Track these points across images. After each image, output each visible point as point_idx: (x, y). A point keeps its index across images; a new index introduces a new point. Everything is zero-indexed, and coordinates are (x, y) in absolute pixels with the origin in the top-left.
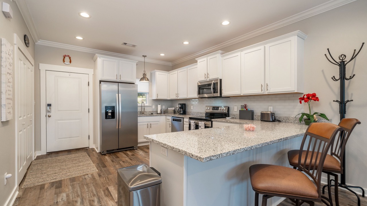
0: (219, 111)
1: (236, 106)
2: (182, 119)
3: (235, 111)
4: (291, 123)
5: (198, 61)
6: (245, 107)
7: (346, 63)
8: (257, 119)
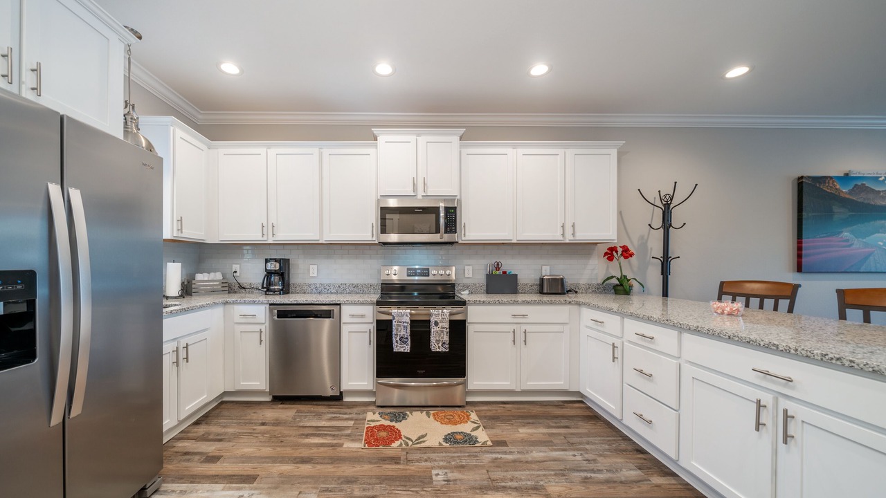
0: (431, 278)
1: (469, 265)
2: (336, 309)
3: (467, 276)
4: (582, 293)
5: (381, 139)
6: (498, 268)
7: (672, 206)
8: (520, 291)
